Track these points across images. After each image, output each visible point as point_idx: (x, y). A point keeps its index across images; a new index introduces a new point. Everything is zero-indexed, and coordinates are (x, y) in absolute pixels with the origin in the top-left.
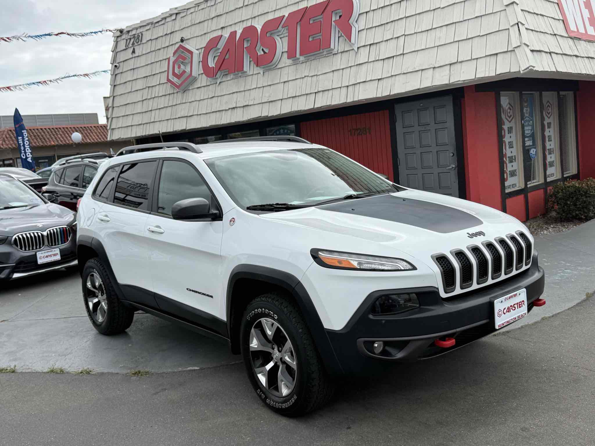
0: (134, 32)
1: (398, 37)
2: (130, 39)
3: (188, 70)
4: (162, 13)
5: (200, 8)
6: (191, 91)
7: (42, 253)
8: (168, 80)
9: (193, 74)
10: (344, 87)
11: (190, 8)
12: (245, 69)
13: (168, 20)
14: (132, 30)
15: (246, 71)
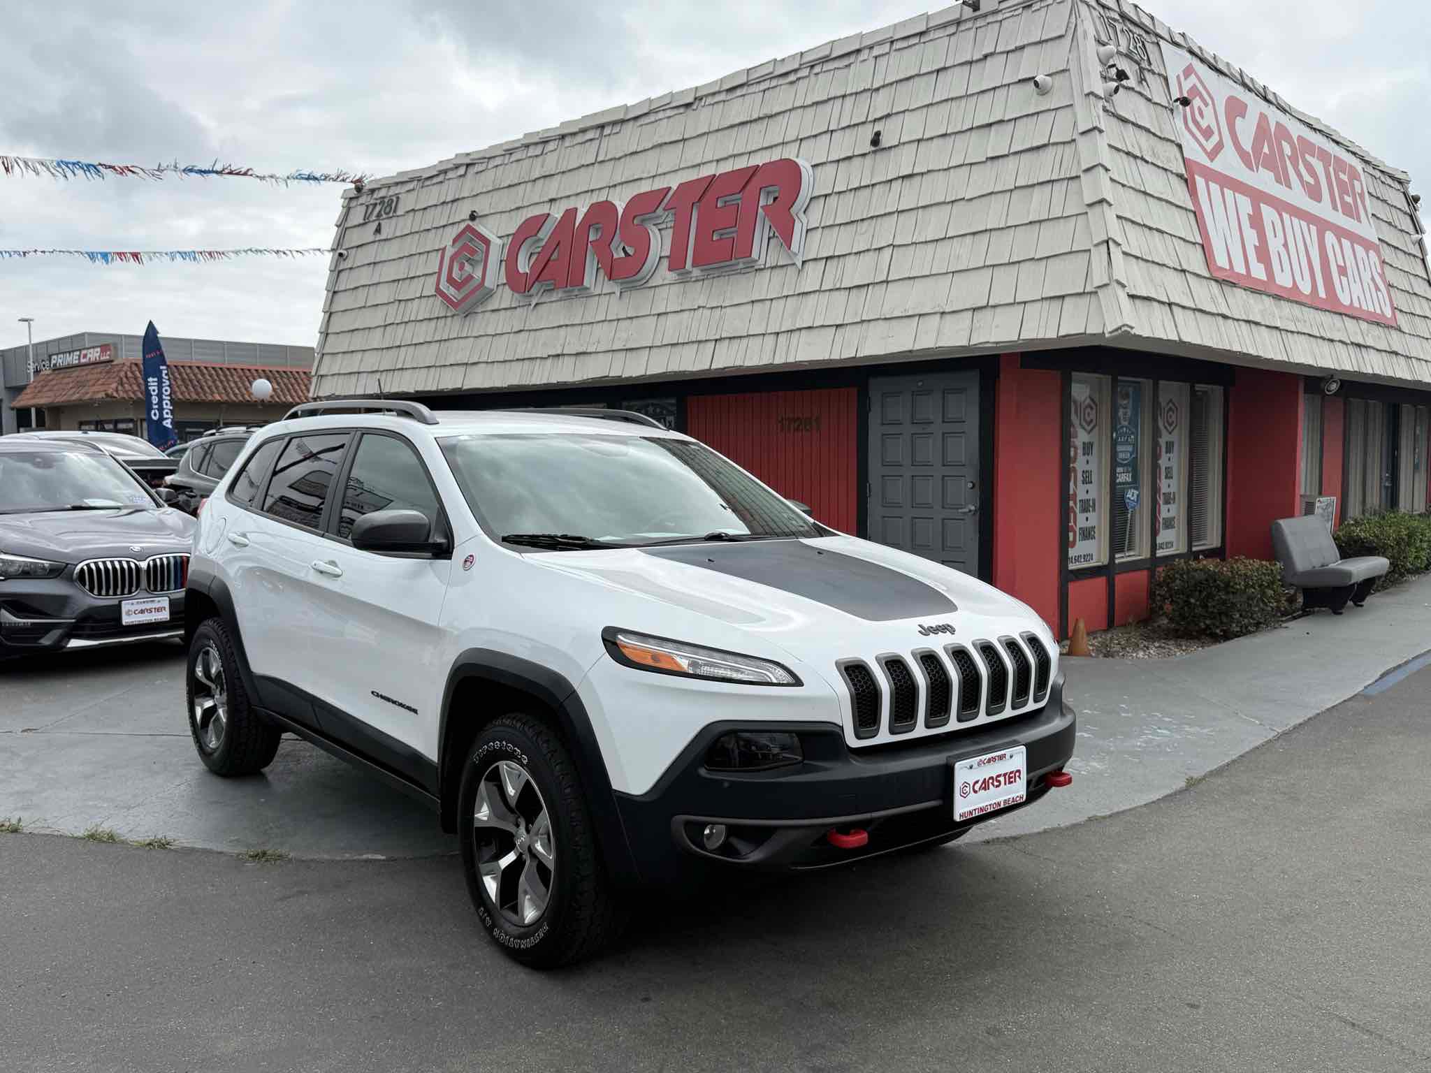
0: (383, 193)
1: (880, 249)
2: (376, 204)
3: (478, 274)
4: (441, 162)
5: (514, 158)
6: (480, 316)
7: (132, 604)
8: (438, 290)
9: (487, 284)
10: (770, 334)
11: (494, 157)
12: (586, 283)
13: (450, 175)
14: (379, 189)
15: (588, 286)
